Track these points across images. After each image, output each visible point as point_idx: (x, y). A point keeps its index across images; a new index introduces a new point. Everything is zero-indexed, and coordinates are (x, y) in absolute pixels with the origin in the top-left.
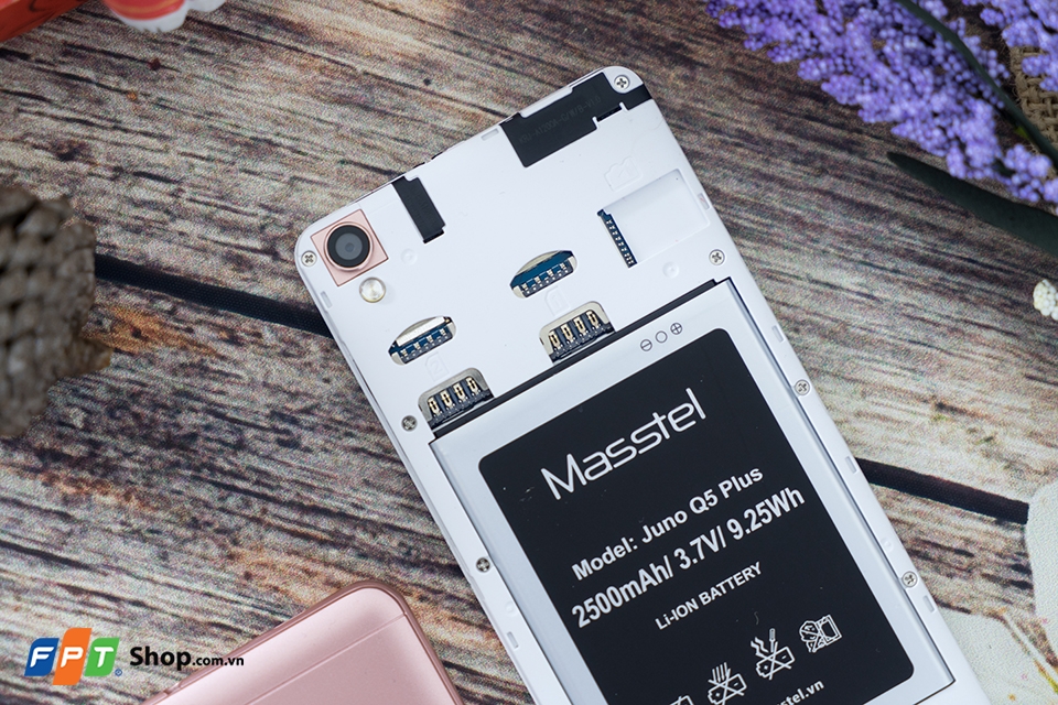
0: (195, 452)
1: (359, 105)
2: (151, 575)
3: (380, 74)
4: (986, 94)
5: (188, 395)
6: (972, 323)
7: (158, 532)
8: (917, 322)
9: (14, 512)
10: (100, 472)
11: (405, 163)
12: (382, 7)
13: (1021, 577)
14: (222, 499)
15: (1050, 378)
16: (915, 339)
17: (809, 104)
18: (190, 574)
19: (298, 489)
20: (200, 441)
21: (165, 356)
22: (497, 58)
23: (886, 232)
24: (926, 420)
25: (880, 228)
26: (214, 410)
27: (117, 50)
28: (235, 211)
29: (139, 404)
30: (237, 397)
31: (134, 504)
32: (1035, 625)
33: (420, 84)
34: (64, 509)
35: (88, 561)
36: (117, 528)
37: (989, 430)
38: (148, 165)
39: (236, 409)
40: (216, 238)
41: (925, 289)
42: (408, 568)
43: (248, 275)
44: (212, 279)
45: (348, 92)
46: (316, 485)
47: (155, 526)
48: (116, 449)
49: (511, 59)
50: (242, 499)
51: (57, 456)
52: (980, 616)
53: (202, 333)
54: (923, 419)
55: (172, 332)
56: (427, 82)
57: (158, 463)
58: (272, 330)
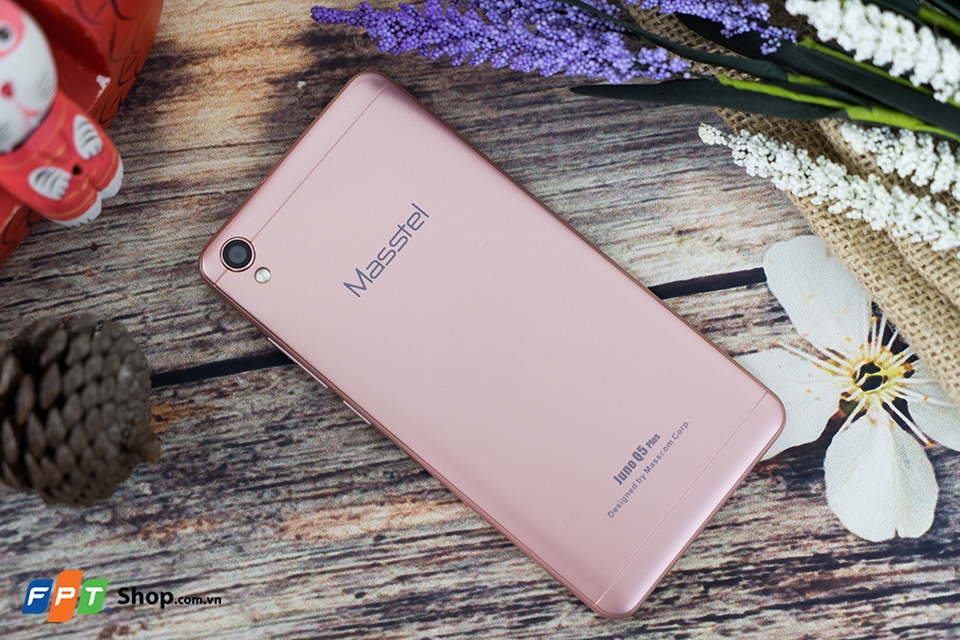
0: (230, 475)
2: (237, 565)
3: (237, 189)
4: (612, 27)
5: (209, 442)
6: (675, 173)
7: (229, 536)
8: (641, 188)
9: (132, 565)
12: (219, 147)
13: (778, 315)
14: (260, 497)
15: (739, 185)
16: (644, 199)
17: (511, 86)
18: (262, 552)
19: (304, 468)
20: (230, 467)
21: (183, 424)
23: (596, 141)
24: (675, 245)
25: (590, 141)
26: (229, 443)
27: (66, 248)
28: (186, 315)
29: (181, 462)
30: (240, 429)
31: (206, 526)
32: (801, 340)
34: (163, 549)
35: (194, 575)
36: (202, 545)
37: (716, 234)
38: (118, 311)
39: (243, 437)
40: (182, 337)
41: (636, 166)
42: (396, 486)
43: (212, 350)
44: (190, 363)
45: (223, 209)
46: (314, 460)
47: (226, 533)
48: (179, 497)
50: (273, 491)
51: (144, 518)
52: (765, 351)
53: (200, 399)
54: (673, 246)
55: (180, 408)
57: (209, 493)
58: (243, 378)
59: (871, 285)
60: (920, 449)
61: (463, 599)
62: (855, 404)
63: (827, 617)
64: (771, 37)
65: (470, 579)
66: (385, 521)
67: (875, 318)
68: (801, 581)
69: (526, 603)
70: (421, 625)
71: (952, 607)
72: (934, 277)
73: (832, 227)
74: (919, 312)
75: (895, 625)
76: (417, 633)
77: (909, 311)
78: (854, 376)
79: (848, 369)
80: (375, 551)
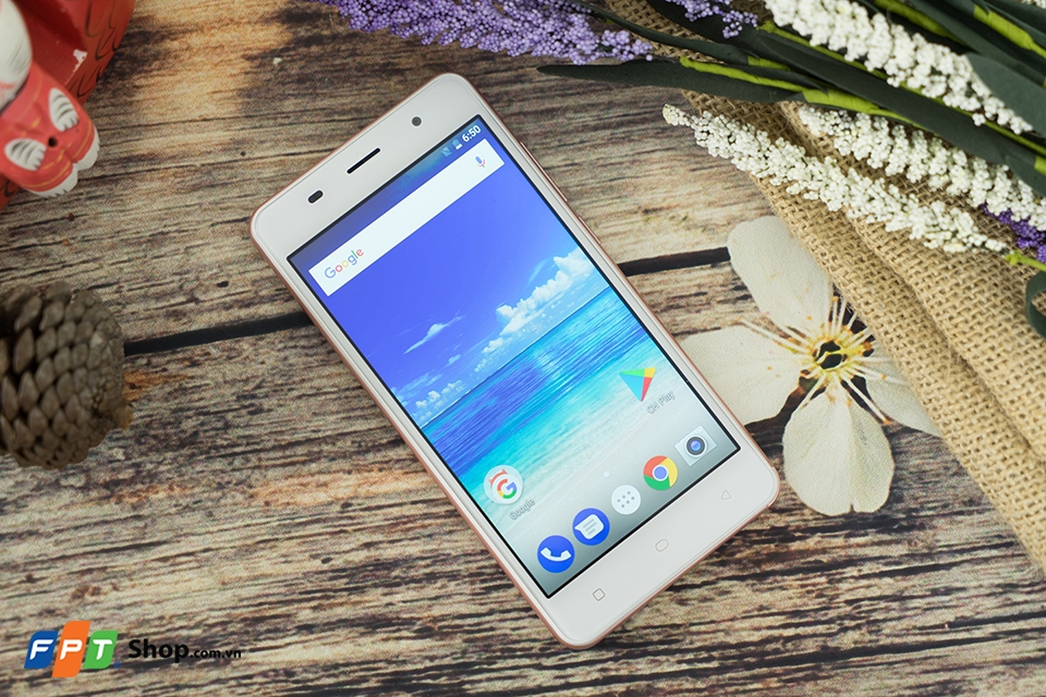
0: (201, 442)
1: (208, 186)
2: (207, 529)
3: (212, 161)
4: (578, 9)
5: (181, 410)
6: (643, 153)
7: (199, 501)
8: (609, 167)
9: (105, 528)
10: (148, 480)
12: (195, 121)
13: (741, 293)
14: (230, 464)
15: (707, 165)
16: (612, 178)
17: (483, 65)
18: (231, 518)
19: (274, 436)
20: (201, 434)
21: (156, 392)
22: (280, 121)
23: (566, 121)
24: (641, 224)
25: (560, 120)
26: (201, 412)
27: (44, 219)
28: (160, 285)
29: (153, 429)
30: (212, 397)
31: (177, 491)
32: (763, 318)
33: (240, 157)
34: (136, 513)
35: (165, 538)
36: (174, 510)
37: (682, 213)
38: (94, 280)
39: (215, 405)
40: (156, 306)
41: (605, 145)
42: (364, 455)
43: (185, 320)
44: (164, 332)
45: (197, 181)
46: (284, 429)
47: (197, 499)
48: (151, 463)
49: (288, 117)
50: (243, 458)
51: (117, 483)
52: (727, 328)
53: (173, 368)
54: (639, 224)
55: (154, 376)
56: (243, 154)
57: (181, 459)
58: (215, 347)
59: (828, 265)
60: (877, 426)
61: (428, 566)
62: (814, 381)
63: (782, 588)
64: (733, 21)
65: (434, 547)
66: (352, 489)
67: (836, 298)
68: (758, 553)
69: (488, 571)
70: (386, 590)
71: (904, 580)
72: (888, 257)
73: (792, 208)
74: (873, 292)
75: (848, 597)
76: (381, 598)
77: (865, 290)
78: (814, 355)
79: (808, 347)
80: (341, 518)
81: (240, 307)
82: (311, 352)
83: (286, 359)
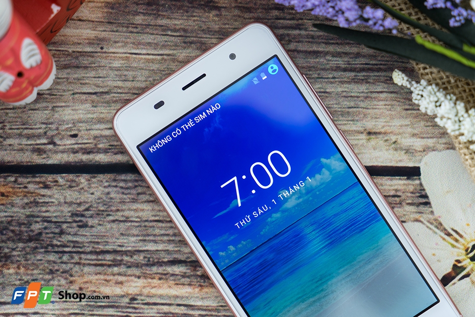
0: (43, 240)
1: (74, 67)
3: (80, 50)
5: (33, 216)
6: (374, 92)
7: (36, 280)
8: (349, 98)
10: (4, 260)
11: (101, 87)
13: (424, 200)
14: (60, 258)
16: (350, 106)
17: (276, 13)
19: (92, 245)
20: (44, 235)
21: (18, 201)
22: (130, 29)
23: (325, 61)
24: (364, 141)
25: (322, 60)
26: (46, 220)
28: (31, 129)
29: (12, 226)
30: (55, 211)
31: (22, 270)
32: (436, 220)
33: (99, 50)
37: (394, 138)
39: (56, 217)
40: (26, 143)
41: (349, 83)
42: (150, 267)
43: (44, 156)
44: (29, 162)
45: (68, 62)
46: (100, 241)
47: (34, 277)
48: (8, 248)
49: (137, 28)
50: (69, 256)
52: (410, 223)
53: (31, 187)
54: (363, 141)
55: (18, 190)
56: (102, 48)
57: (28, 249)
58: (62, 178)
62: (463, 268)
64: (459, 15)
66: (139, 289)
73: (472, 156)
78: (467, 250)
79: (463, 245)
80: (129, 307)
81: (84, 153)
82: (126, 191)
83: (108, 193)
